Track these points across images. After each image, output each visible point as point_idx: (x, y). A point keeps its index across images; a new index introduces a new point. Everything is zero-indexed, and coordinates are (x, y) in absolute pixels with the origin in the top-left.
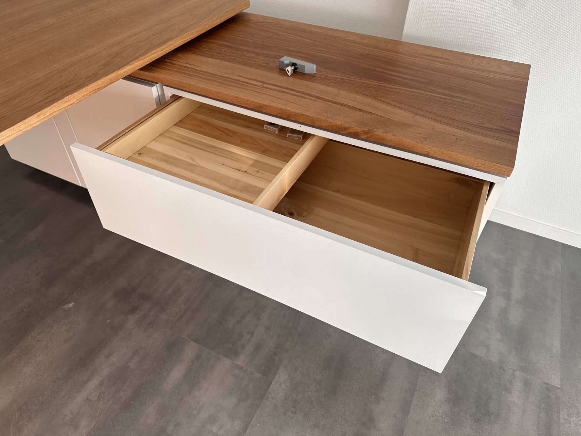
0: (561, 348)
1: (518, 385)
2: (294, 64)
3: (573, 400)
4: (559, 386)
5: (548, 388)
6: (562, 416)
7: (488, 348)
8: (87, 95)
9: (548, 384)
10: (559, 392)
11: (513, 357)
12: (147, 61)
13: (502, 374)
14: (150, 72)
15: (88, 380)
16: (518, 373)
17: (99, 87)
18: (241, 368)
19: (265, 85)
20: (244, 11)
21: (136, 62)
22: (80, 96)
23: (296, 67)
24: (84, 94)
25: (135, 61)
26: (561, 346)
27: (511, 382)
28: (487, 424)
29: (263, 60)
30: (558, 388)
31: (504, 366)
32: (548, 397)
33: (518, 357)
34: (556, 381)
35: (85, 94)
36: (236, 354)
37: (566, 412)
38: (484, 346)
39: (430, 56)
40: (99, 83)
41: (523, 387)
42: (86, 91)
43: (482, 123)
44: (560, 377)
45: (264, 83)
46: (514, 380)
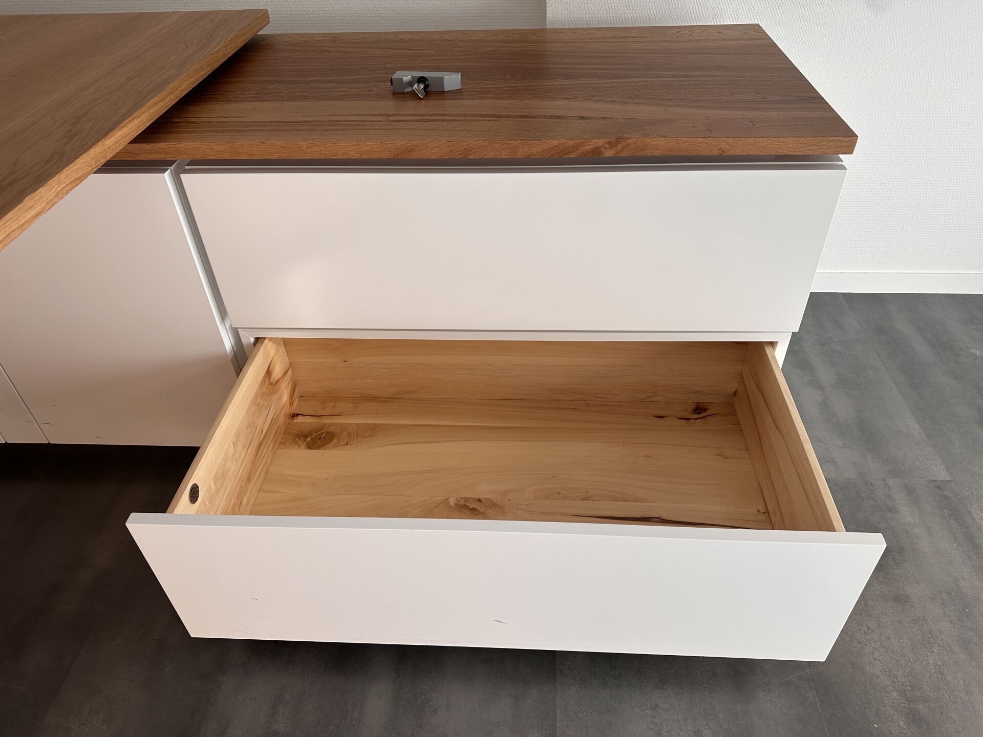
0: (922, 427)
1: (900, 498)
2: (421, 80)
3: (976, 489)
4: (949, 478)
5: (939, 486)
6: (976, 516)
7: (835, 463)
8: (62, 192)
9: (935, 481)
10: (953, 485)
11: (872, 462)
12: (145, 121)
13: (872, 490)
14: (156, 142)
16: (891, 482)
17: (80, 175)
19: (391, 118)
20: (260, 33)
21: (129, 122)
22: (51, 195)
23: (427, 83)
24: (56, 190)
25: (127, 120)
26: (919, 424)
27: (889, 497)
28: (895, 567)
29: (355, 88)
30: (949, 481)
31: (869, 479)
32: (946, 497)
33: (878, 460)
34: (942, 474)
35: (59, 189)
37: (977, 508)
38: (827, 462)
39: (614, 37)
40: (77, 166)
41: (907, 498)
42: (59, 183)
43: (765, 98)
44: (943, 465)
45: (388, 115)
46: (891, 493)
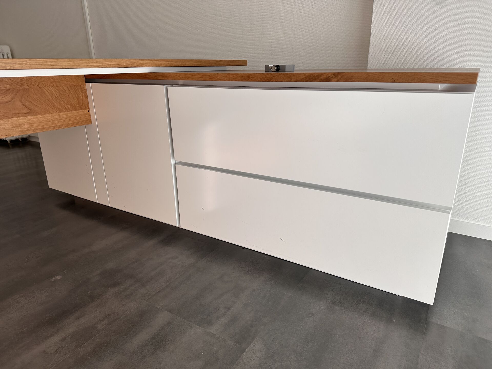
2: (276, 66)
15: (52, 335)
18: (213, 335)
36: (210, 323)
